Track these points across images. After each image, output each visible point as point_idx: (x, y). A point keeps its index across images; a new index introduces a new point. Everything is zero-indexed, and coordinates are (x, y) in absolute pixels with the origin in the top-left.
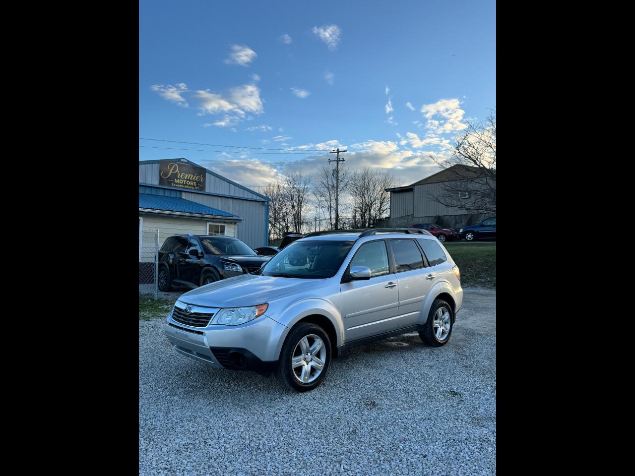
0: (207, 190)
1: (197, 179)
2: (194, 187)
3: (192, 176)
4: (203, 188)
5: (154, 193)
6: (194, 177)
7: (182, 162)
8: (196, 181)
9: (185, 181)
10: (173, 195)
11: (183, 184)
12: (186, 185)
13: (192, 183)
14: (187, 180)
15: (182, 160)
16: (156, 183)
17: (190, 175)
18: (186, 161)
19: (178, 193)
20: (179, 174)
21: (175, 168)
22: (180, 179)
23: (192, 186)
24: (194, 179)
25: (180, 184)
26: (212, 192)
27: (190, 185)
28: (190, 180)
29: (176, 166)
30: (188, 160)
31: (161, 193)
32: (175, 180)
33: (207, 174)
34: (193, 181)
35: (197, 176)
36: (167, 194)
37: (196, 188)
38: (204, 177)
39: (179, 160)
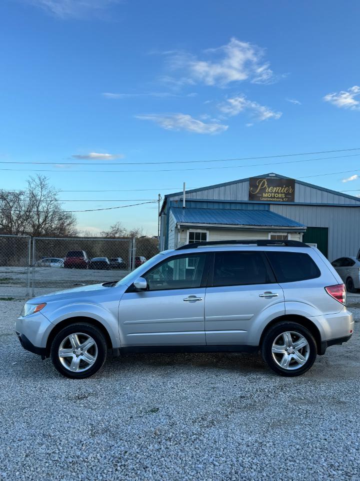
0: (297, 201)
1: (285, 191)
2: (283, 199)
3: (281, 188)
4: (293, 199)
5: (244, 208)
6: (283, 190)
7: (271, 177)
8: (284, 193)
9: (273, 194)
10: (262, 208)
11: (271, 197)
12: (274, 197)
13: (280, 195)
14: (275, 193)
15: (270, 175)
16: (246, 199)
17: (278, 188)
18: (274, 175)
19: (266, 206)
20: (267, 189)
21: (264, 184)
22: (269, 192)
23: (280, 198)
24: (282, 191)
25: (268, 197)
26: (302, 201)
27: (278, 198)
28: (278, 193)
29: (264, 181)
30: (276, 174)
31: (250, 208)
32: (264, 194)
33: (297, 186)
34: (281, 193)
35: (285, 188)
36: (256, 208)
37: (284, 199)
38: (293, 188)
39: (268, 175)
